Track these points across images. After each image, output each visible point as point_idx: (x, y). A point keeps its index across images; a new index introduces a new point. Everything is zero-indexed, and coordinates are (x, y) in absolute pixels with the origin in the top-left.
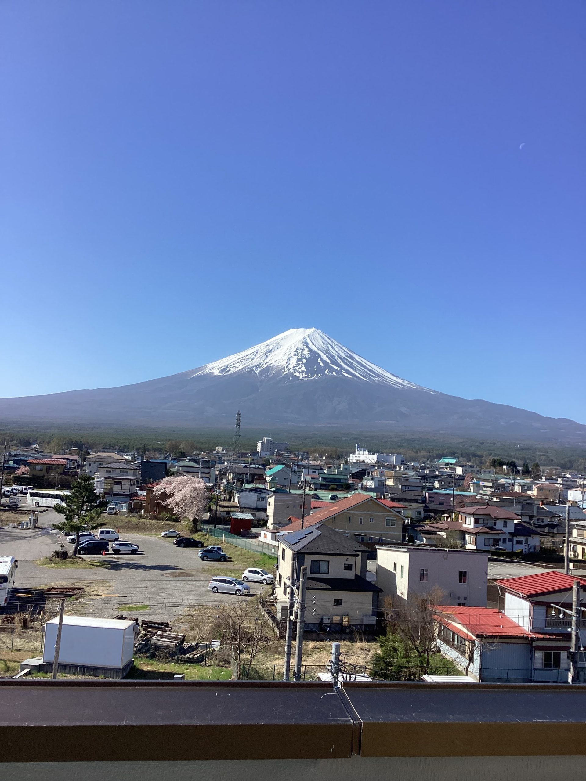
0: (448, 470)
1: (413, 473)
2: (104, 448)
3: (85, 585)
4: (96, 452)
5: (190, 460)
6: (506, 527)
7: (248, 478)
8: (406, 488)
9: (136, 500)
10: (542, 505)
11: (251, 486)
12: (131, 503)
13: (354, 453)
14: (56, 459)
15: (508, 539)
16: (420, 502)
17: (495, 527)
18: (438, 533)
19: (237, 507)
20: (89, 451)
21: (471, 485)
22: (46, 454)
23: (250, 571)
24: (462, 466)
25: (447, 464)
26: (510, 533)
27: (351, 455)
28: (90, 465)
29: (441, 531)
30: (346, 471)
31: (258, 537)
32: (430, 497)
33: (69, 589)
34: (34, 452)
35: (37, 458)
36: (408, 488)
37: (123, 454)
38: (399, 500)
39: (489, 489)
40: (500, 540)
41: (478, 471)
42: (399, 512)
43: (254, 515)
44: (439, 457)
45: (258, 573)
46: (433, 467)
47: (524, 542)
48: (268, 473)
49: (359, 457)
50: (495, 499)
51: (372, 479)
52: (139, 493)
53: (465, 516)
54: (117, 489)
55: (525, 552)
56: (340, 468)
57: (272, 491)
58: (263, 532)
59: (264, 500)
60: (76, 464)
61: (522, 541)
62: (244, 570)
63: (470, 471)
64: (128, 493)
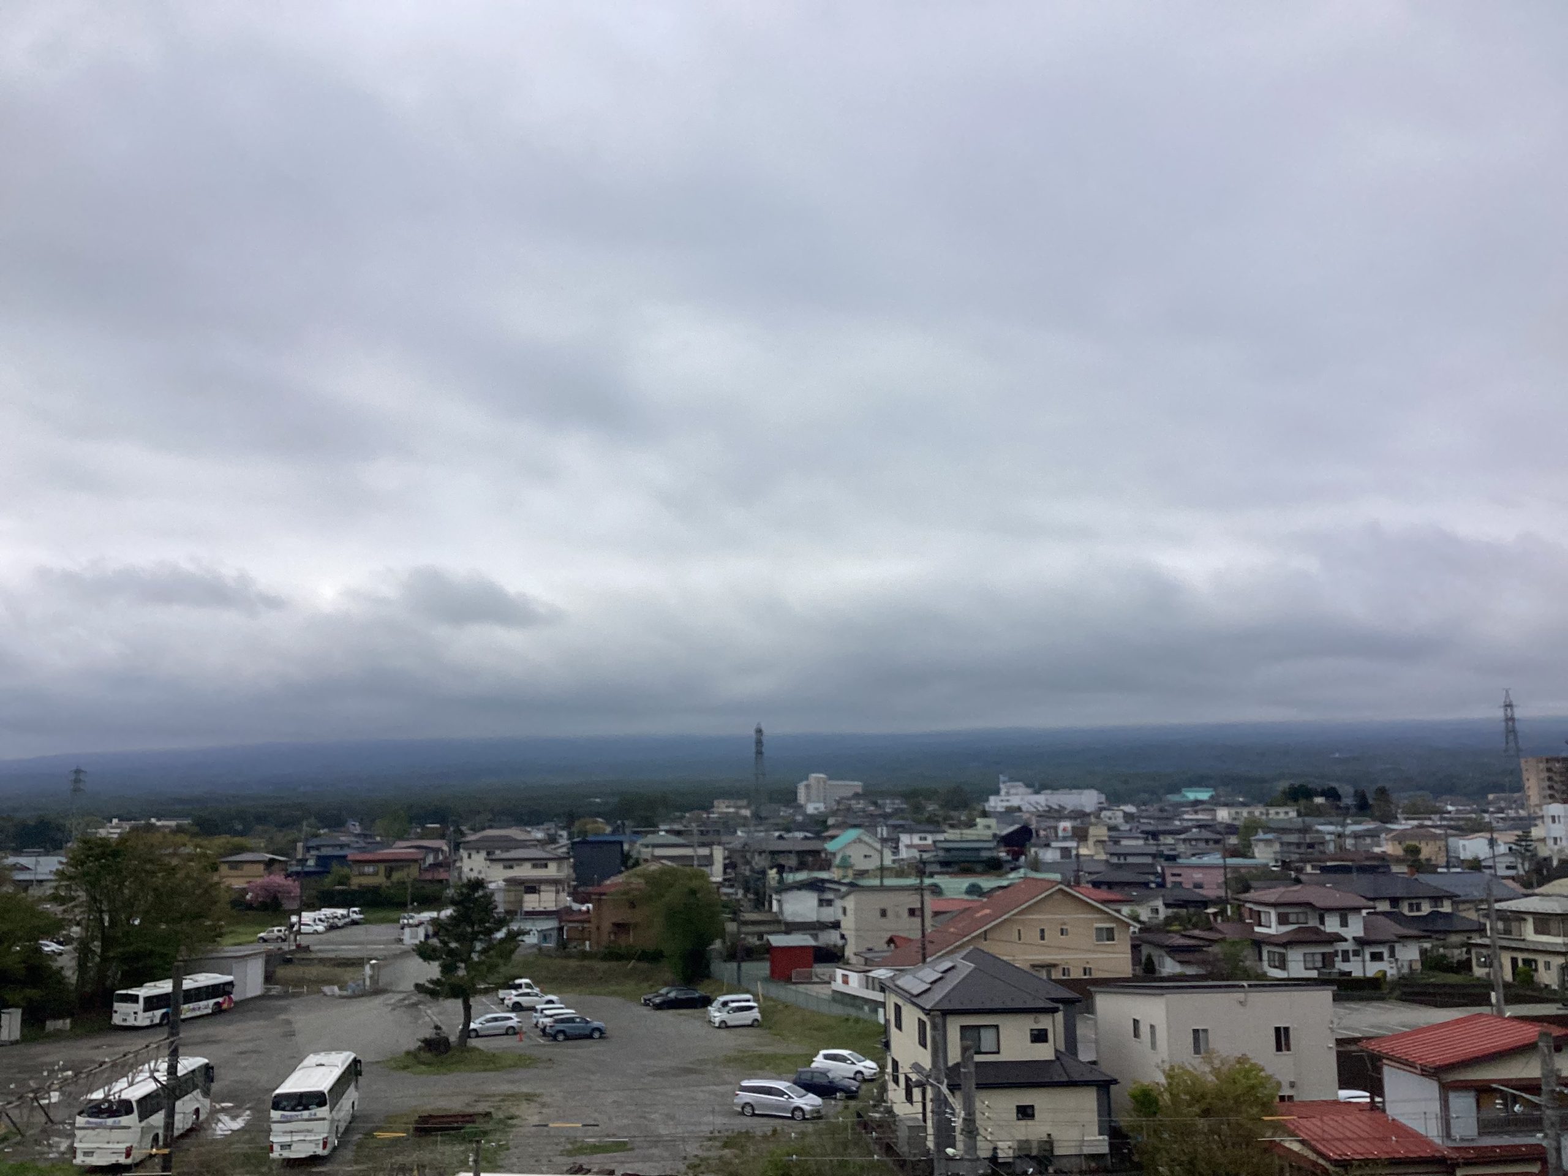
0: (1200, 817)
1: (1127, 827)
2: (490, 820)
3: (493, 1107)
4: (474, 830)
5: (667, 831)
6: (1346, 926)
7: (793, 861)
8: (1119, 859)
9: (574, 921)
10: (1413, 874)
11: (802, 876)
12: (561, 929)
13: (997, 792)
14: (400, 849)
15: (1354, 951)
16: (1153, 885)
17: (1322, 928)
18: (1204, 949)
19: (779, 922)
20: (464, 828)
21: (1253, 842)
22: (378, 839)
23: (827, 1057)
24: (1226, 805)
25: (1197, 803)
26: (1354, 938)
27: (992, 798)
28: (470, 856)
29: (1209, 946)
30: (989, 833)
31: (829, 983)
32: (1174, 875)
33: (463, 1116)
34: (353, 839)
35: (362, 850)
36: (1125, 859)
37: (529, 829)
38: (1110, 885)
39: (1293, 848)
40: (1336, 954)
41: (1262, 813)
42: (1118, 911)
43: (815, 937)
44: (1176, 789)
45: (843, 1059)
46: (1166, 811)
47: (1386, 956)
48: (830, 846)
49: (1008, 801)
50: (1309, 869)
51: (1048, 845)
52: (576, 906)
53: (1256, 908)
54: (531, 902)
55: (1392, 975)
56: (975, 825)
57: (844, 884)
58: (839, 972)
59: (831, 905)
60: (441, 857)
61: (1381, 954)
62: (816, 1056)
63: (1245, 814)
64: (551, 907)
